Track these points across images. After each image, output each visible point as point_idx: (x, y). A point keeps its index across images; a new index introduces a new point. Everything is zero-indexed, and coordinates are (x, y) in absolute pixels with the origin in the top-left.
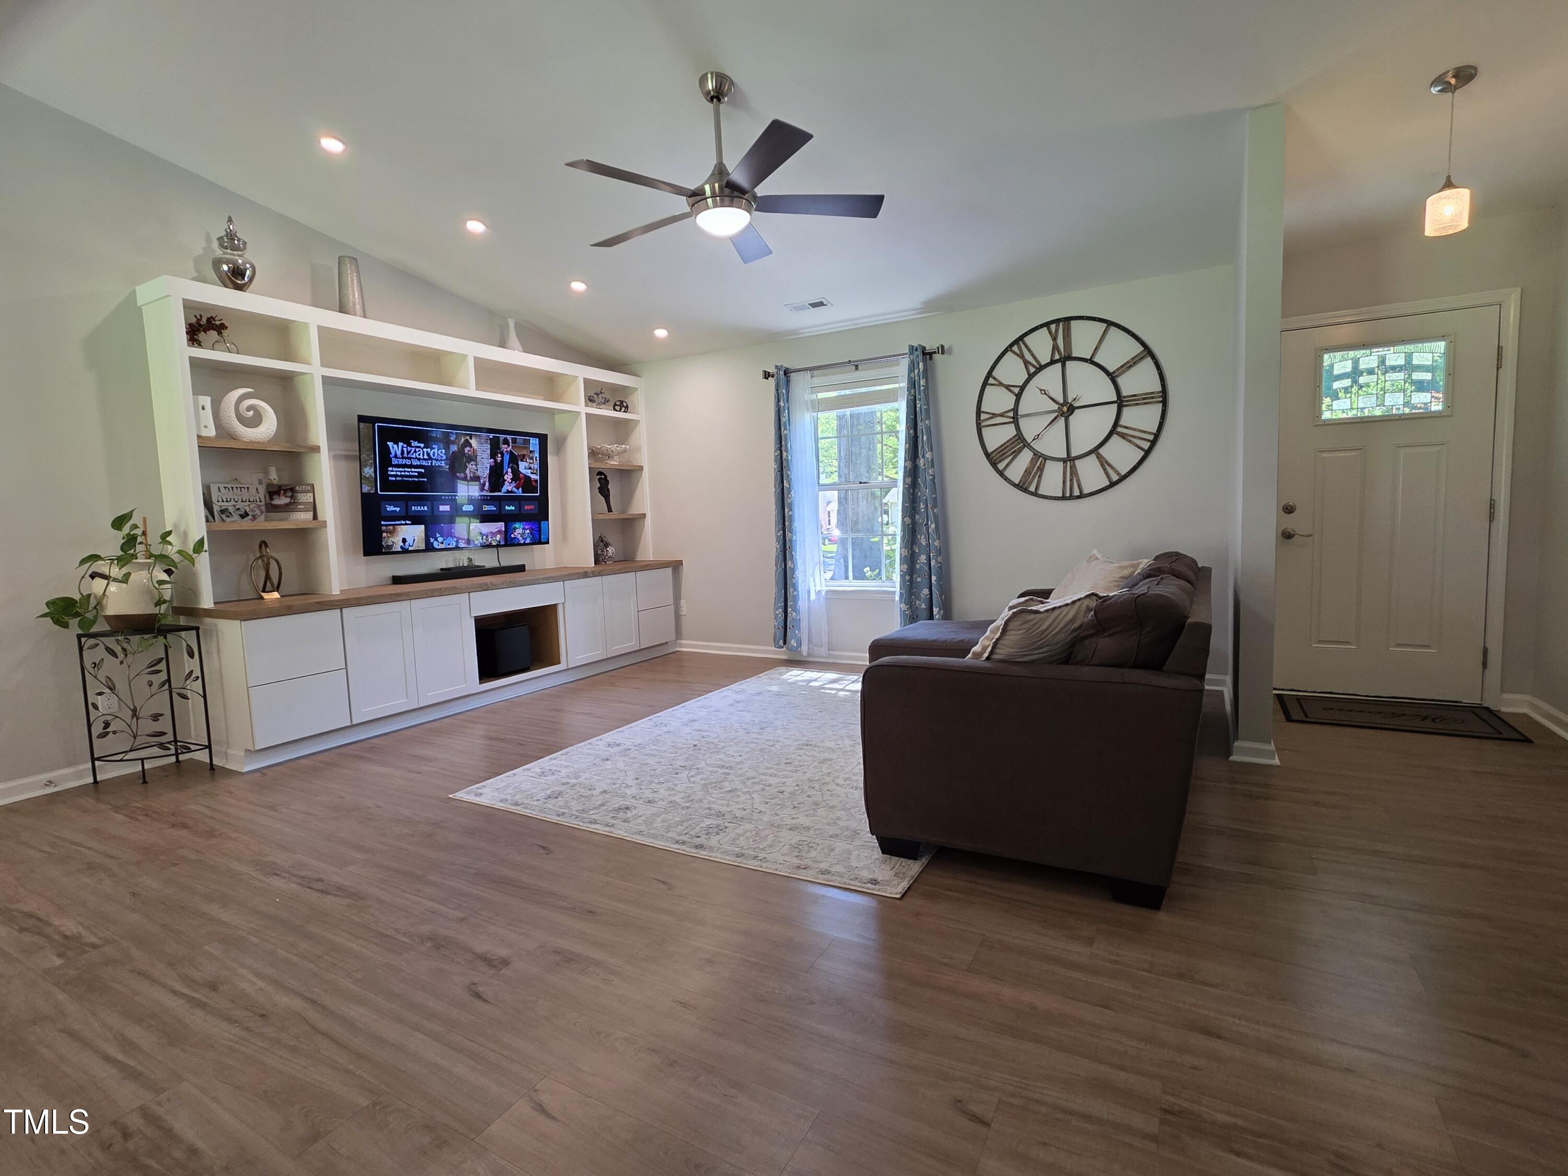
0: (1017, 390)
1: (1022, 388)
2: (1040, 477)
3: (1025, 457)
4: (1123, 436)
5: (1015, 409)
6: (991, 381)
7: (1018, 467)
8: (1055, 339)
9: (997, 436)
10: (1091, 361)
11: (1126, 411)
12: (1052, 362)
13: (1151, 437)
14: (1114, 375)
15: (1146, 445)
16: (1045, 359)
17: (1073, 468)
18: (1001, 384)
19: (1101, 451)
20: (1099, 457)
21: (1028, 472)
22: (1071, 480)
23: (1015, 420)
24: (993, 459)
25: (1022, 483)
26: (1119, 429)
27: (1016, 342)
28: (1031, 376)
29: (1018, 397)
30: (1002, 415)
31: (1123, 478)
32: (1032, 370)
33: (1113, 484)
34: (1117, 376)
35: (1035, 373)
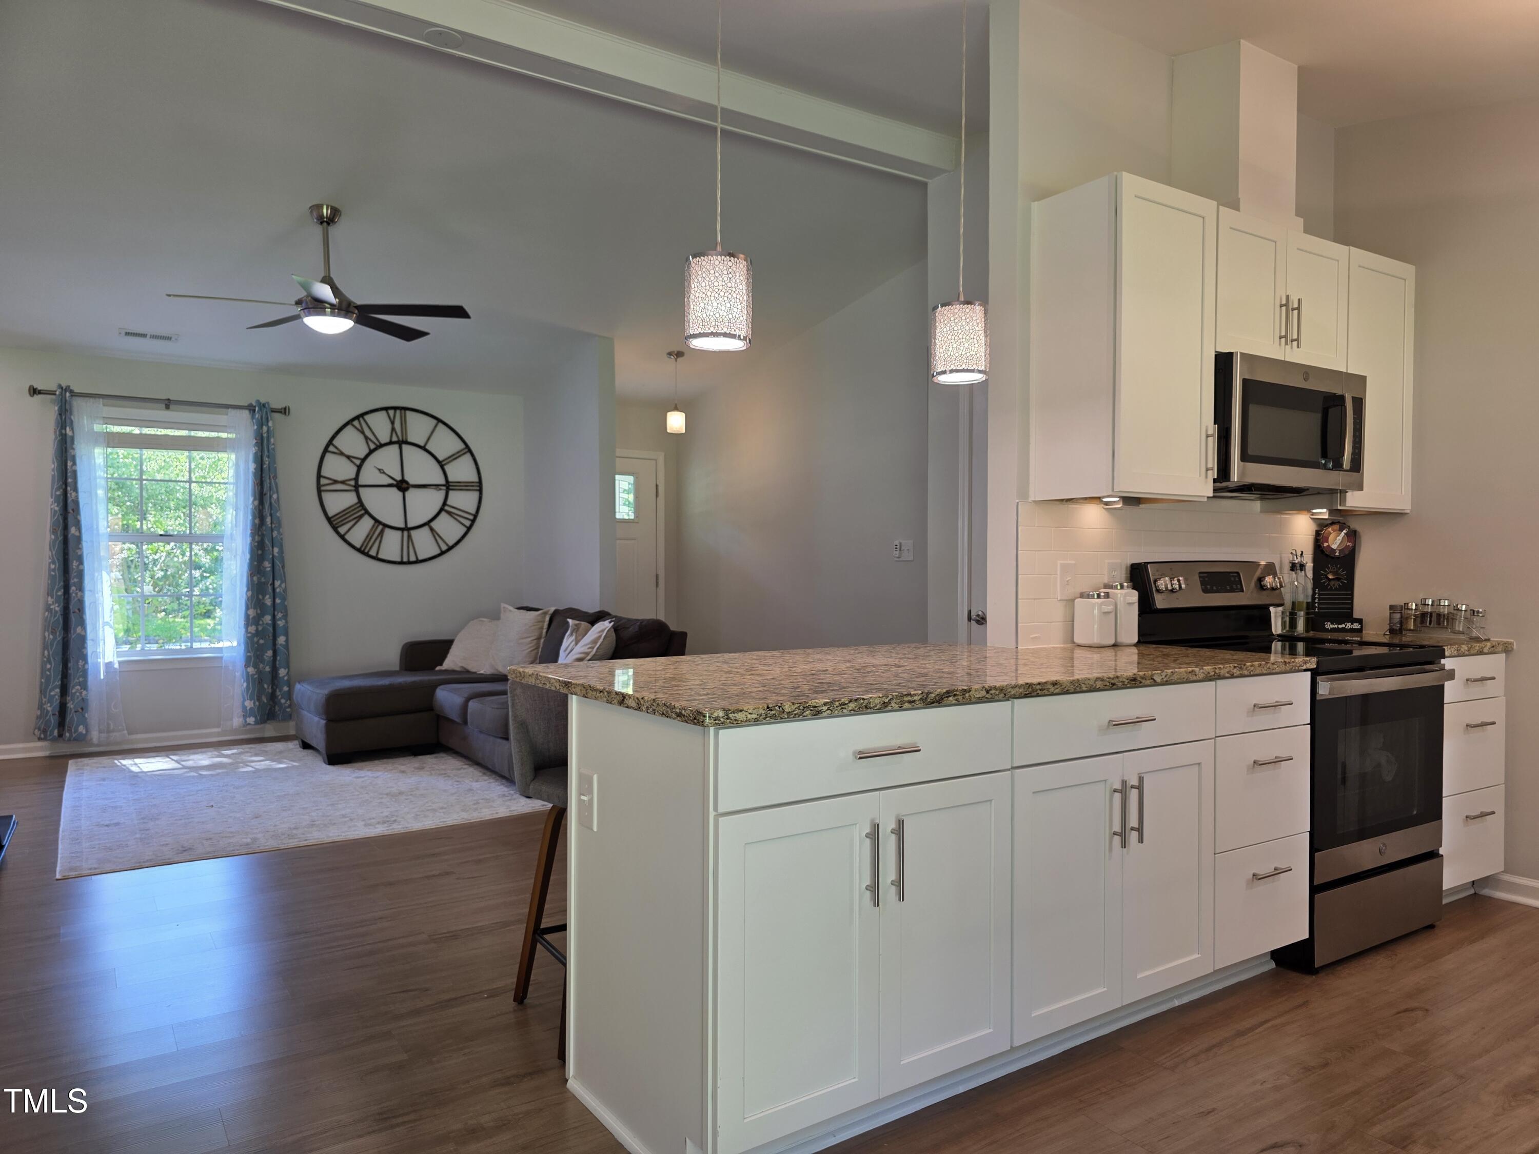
0: (358, 462)
1: (363, 460)
2: (380, 542)
3: (366, 524)
4: (449, 513)
5: (356, 479)
6: (331, 448)
7: (360, 532)
8: (393, 423)
9: (339, 502)
10: (423, 448)
11: (452, 494)
12: (391, 443)
13: (471, 517)
14: (443, 463)
15: (468, 523)
16: (384, 437)
17: (409, 536)
18: (342, 454)
19: (433, 524)
20: (432, 529)
21: (369, 537)
22: (408, 547)
23: (357, 487)
24: (334, 523)
25: (364, 547)
26: (447, 508)
27: (357, 418)
28: (371, 452)
29: (359, 467)
30: (343, 482)
31: (450, 548)
32: (372, 446)
33: (442, 553)
34: (445, 464)
35: (375, 450)
